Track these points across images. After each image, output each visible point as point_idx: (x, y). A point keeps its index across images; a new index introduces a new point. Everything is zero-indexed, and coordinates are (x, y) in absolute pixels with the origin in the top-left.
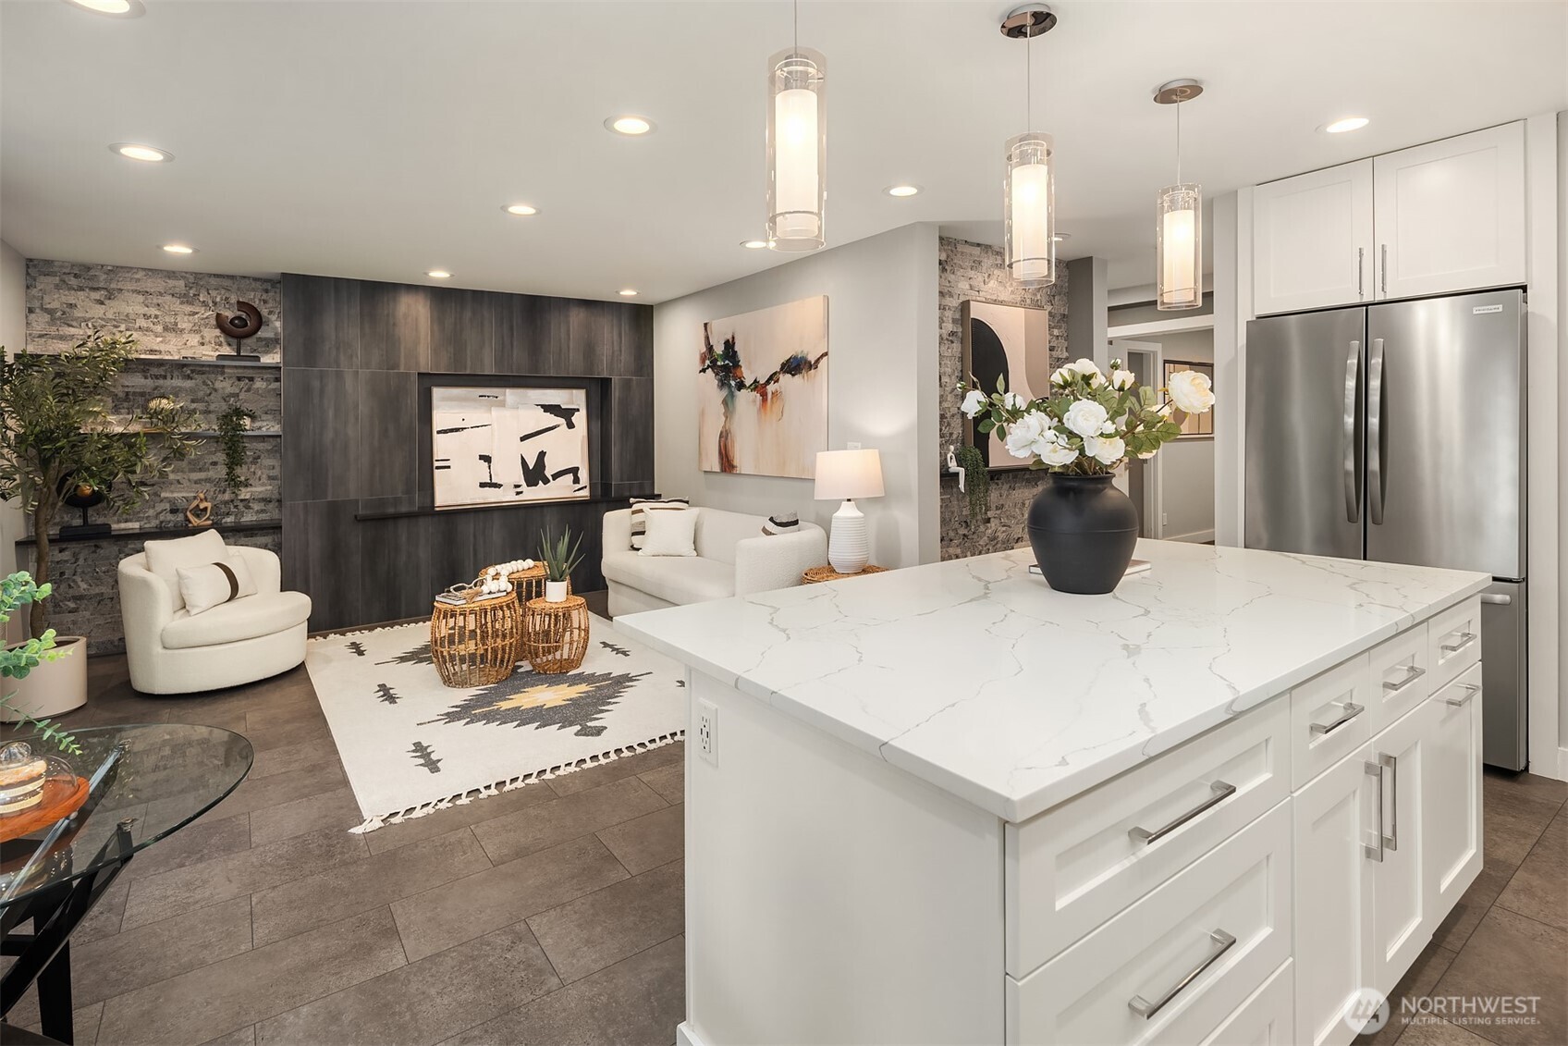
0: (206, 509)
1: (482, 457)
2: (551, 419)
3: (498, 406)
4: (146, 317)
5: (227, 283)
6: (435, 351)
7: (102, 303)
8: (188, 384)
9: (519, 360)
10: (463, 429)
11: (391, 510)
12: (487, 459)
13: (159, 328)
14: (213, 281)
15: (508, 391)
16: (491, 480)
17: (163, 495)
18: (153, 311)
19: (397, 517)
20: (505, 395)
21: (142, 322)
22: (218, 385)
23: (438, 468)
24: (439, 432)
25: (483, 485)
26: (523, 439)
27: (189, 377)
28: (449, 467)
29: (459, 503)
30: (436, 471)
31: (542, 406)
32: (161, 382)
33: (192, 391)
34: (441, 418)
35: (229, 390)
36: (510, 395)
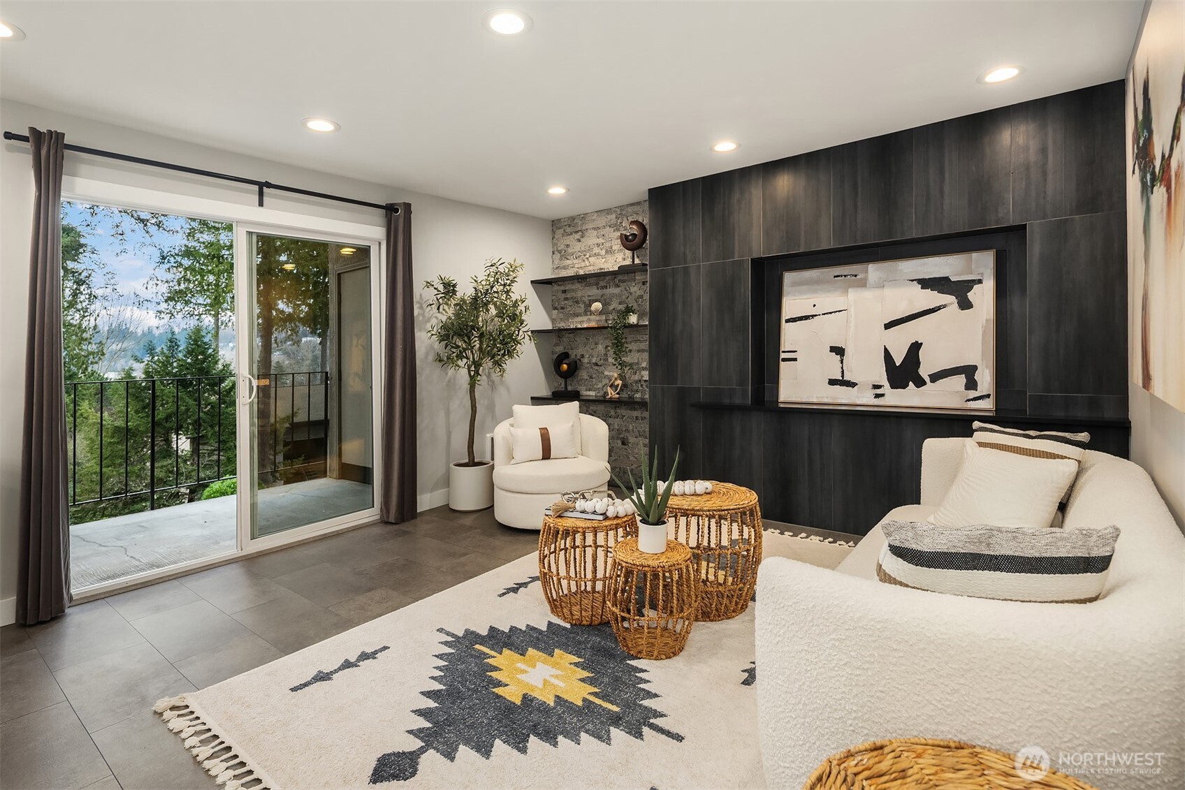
0: (618, 385)
1: (833, 349)
2: (932, 298)
3: (858, 286)
4: (598, 245)
5: (636, 208)
6: (767, 233)
7: (580, 241)
8: (617, 291)
9: (867, 228)
10: (813, 316)
11: (726, 401)
12: (839, 351)
13: (603, 252)
14: (630, 209)
15: (871, 267)
16: (843, 376)
17: (606, 373)
18: (601, 241)
19: (732, 409)
20: (867, 271)
21: (596, 250)
22: (633, 289)
23: (784, 360)
24: (787, 321)
25: (832, 382)
26: (888, 326)
27: (618, 286)
28: (795, 360)
29: (804, 400)
30: (782, 364)
31: (920, 281)
32: (605, 290)
33: (620, 296)
34: (792, 304)
35: (639, 293)
36: (874, 271)
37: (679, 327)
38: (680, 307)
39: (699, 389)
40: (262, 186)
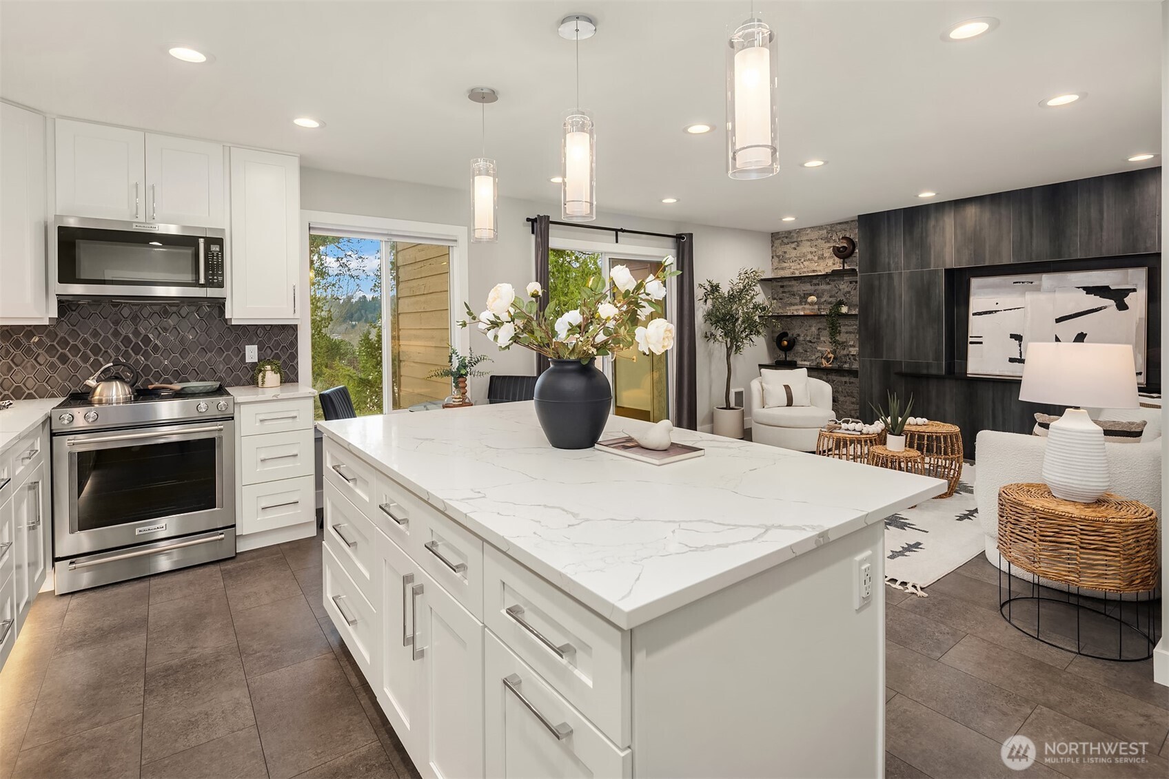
0: (831, 358)
1: (1012, 336)
2: (1095, 301)
3: (1033, 291)
4: (811, 253)
5: (844, 226)
6: (958, 251)
7: (795, 249)
8: (828, 287)
9: (1040, 248)
10: (996, 311)
11: (925, 372)
12: (1018, 338)
13: (816, 258)
14: (839, 227)
15: (1045, 277)
16: (1021, 356)
17: (819, 348)
18: (814, 249)
19: (928, 377)
20: (1041, 280)
21: (810, 256)
22: (841, 287)
23: (971, 343)
24: (974, 314)
25: (1012, 360)
26: (1058, 321)
27: (829, 284)
28: (981, 343)
29: (988, 373)
30: (970, 346)
31: (1085, 288)
32: (817, 287)
33: (830, 291)
34: (977, 302)
35: (847, 289)
36: (1047, 279)
37: (884, 317)
38: (885, 302)
39: (901, 362)
40: (617, 231)
